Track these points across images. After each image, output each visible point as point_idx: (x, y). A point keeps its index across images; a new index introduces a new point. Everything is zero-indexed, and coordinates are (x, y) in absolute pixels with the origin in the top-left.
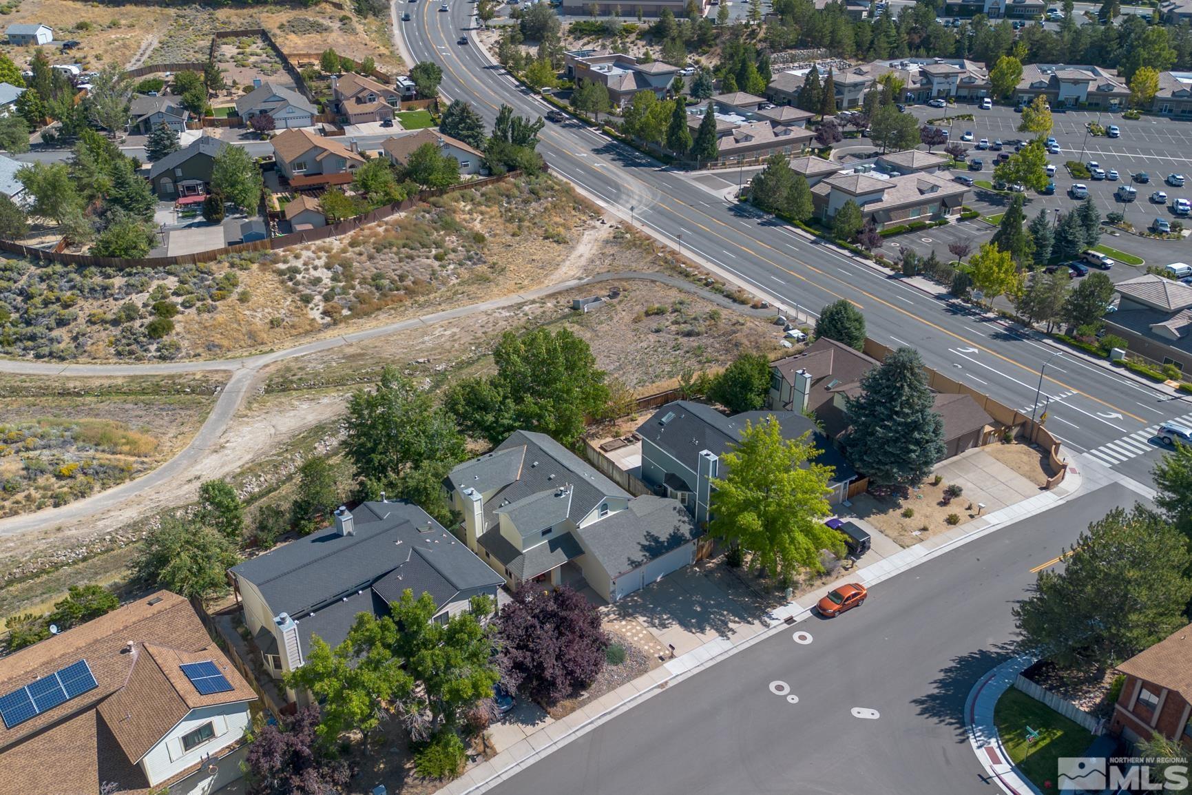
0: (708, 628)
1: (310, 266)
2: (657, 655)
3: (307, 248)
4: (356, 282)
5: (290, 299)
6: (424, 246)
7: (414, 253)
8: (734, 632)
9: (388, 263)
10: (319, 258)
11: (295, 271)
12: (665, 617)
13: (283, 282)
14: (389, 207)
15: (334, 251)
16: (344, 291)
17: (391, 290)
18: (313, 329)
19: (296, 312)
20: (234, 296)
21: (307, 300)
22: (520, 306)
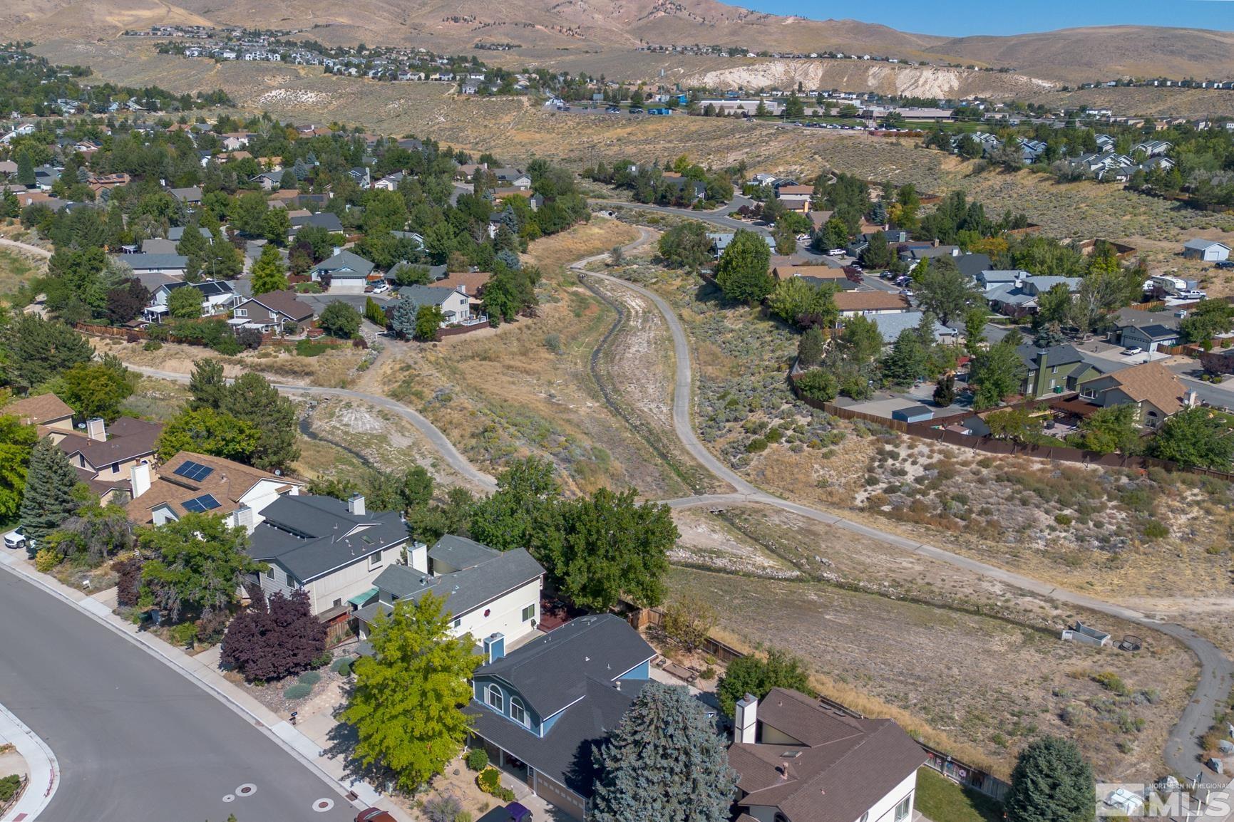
1: (910, 460)
3: (929, 445)
4: (932, 493)
5: (860, 474)
6: (1059, 501)
7: (1037, 499)
9: (996, 493)
10: (930, 457)
11: (894, 456)
13: (873, 459)
14: (1080, 452)
15: (955, 460)
16: (911, 493)
17: (955, 515)
18: (843, 503)
19: (851, 488)
20: (825, 450)
21: (872, 481)
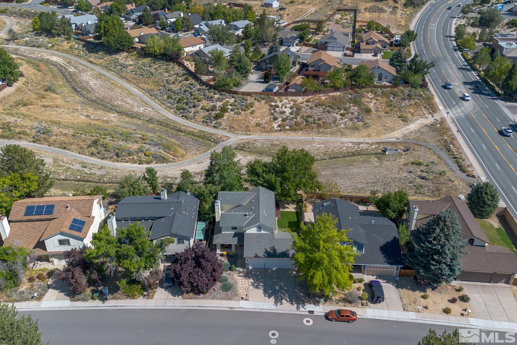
0: (273, 297)
1: (284, 106)
2: (242, 296)
3: (287, 99)
4: (299, 117)
5: (269, 117)
6: (338, 108)
7: (331, 110)
8: (282, 303)
9: (318, 112)
10: (290, 104)
11: (277, 106)
12: (261, 284)
13: (270, 110)
14: (333, 89)
15: (298, 102)
16: (292, 119)
17: (311, 123)
18: (271, 130)
19: (269, 123)
20: (250, 111)
21: (275, 119)
22: (359, 143)
